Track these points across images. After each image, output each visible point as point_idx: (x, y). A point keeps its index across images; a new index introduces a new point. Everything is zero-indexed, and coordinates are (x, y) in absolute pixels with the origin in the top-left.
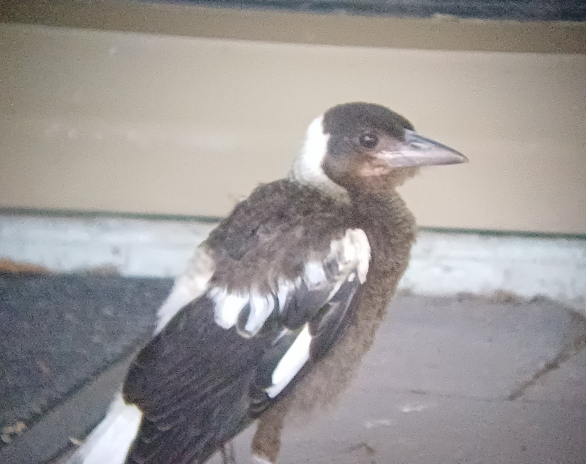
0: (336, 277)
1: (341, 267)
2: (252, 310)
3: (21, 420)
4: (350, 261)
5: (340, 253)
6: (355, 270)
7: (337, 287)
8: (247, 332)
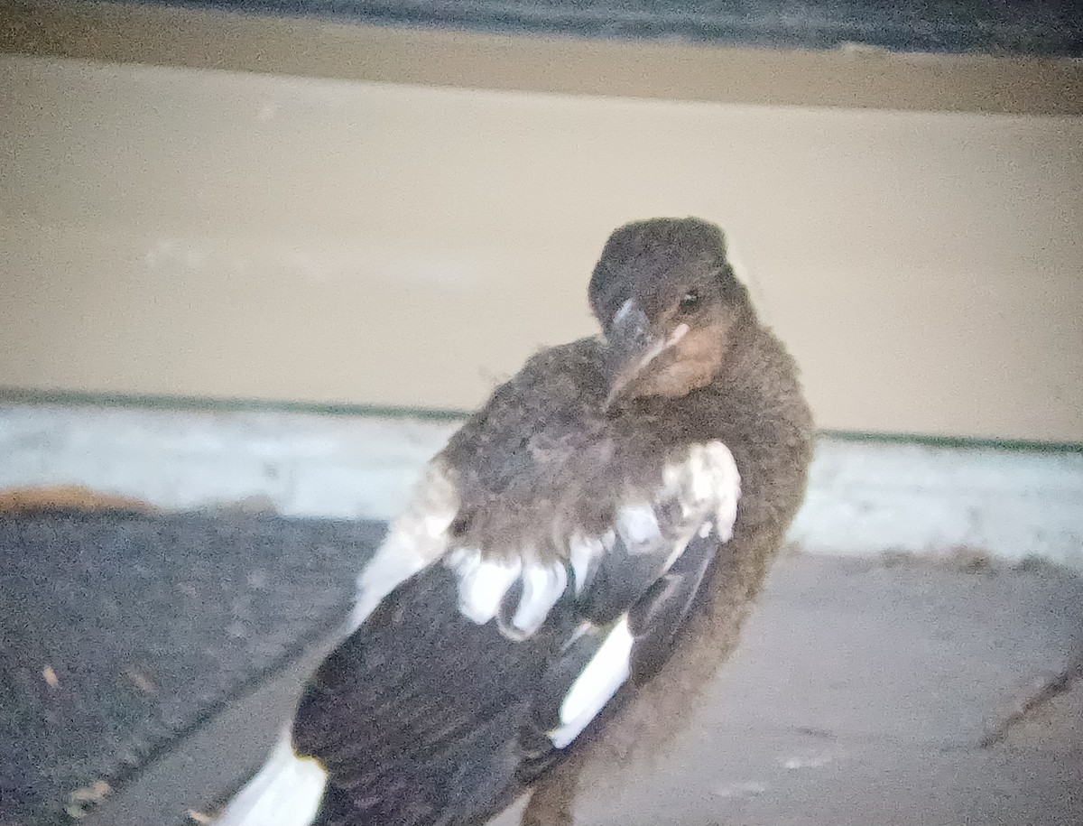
0: (678, 530)
1: (687, 512)
2: (526, 589)
3: (101, 776)
4: (703, 501)
5: (685, 487)
6: (712, 517)
7: (679, 548)
8: (516, 629)
